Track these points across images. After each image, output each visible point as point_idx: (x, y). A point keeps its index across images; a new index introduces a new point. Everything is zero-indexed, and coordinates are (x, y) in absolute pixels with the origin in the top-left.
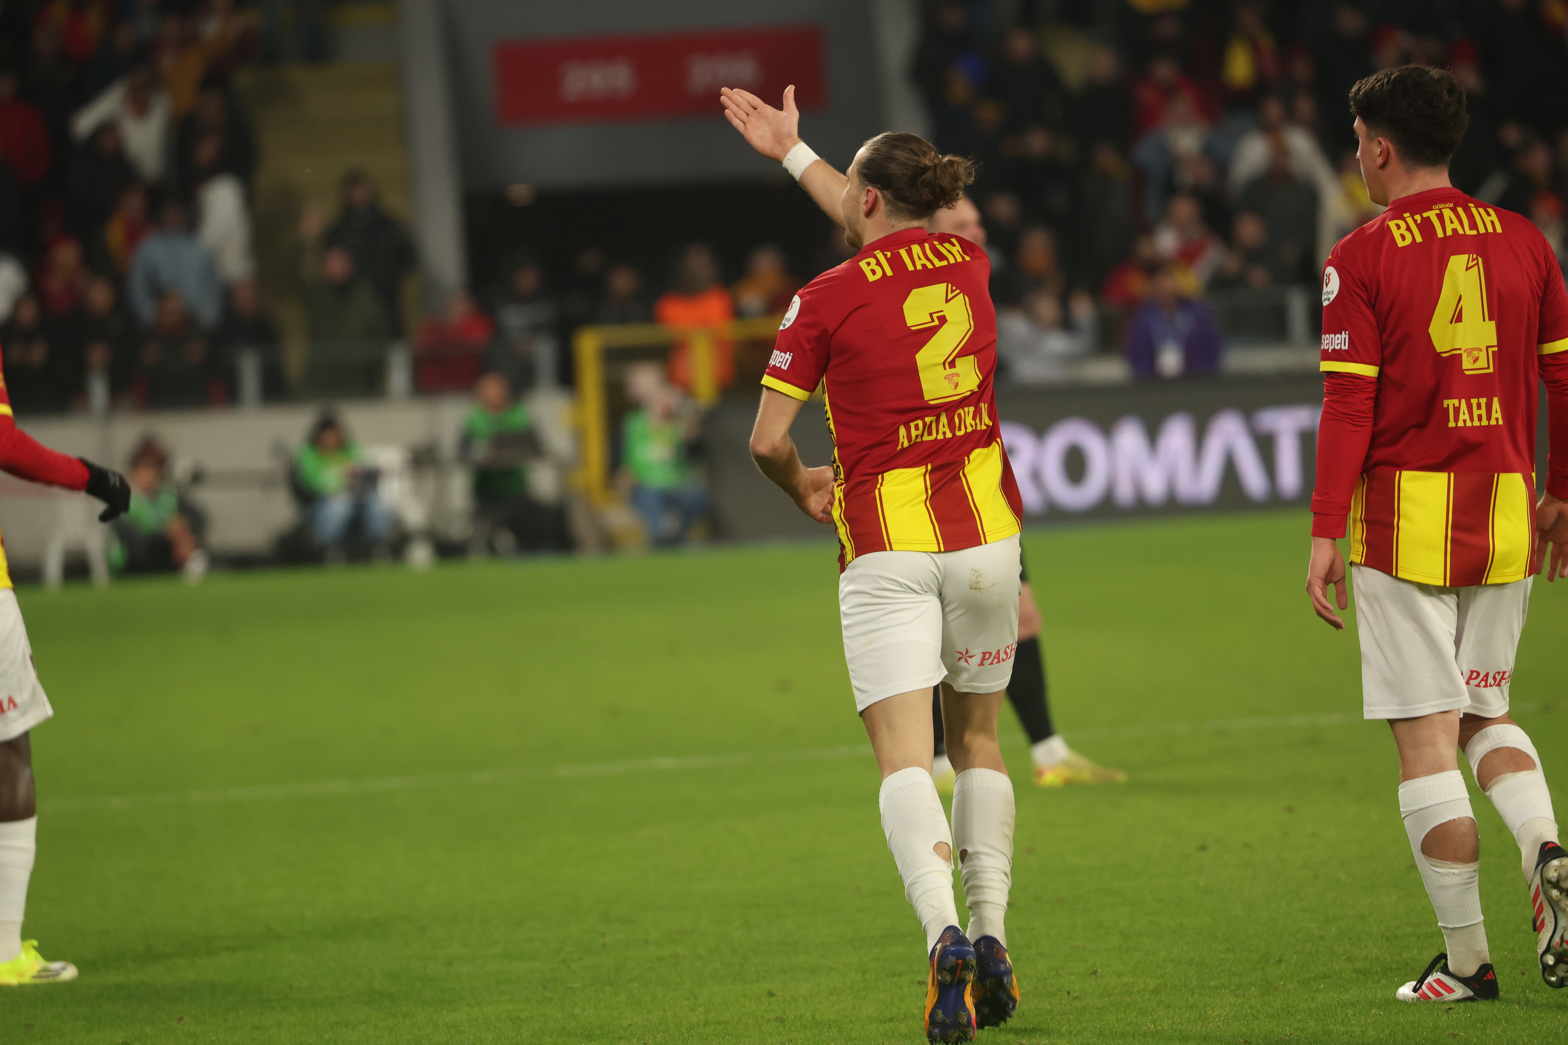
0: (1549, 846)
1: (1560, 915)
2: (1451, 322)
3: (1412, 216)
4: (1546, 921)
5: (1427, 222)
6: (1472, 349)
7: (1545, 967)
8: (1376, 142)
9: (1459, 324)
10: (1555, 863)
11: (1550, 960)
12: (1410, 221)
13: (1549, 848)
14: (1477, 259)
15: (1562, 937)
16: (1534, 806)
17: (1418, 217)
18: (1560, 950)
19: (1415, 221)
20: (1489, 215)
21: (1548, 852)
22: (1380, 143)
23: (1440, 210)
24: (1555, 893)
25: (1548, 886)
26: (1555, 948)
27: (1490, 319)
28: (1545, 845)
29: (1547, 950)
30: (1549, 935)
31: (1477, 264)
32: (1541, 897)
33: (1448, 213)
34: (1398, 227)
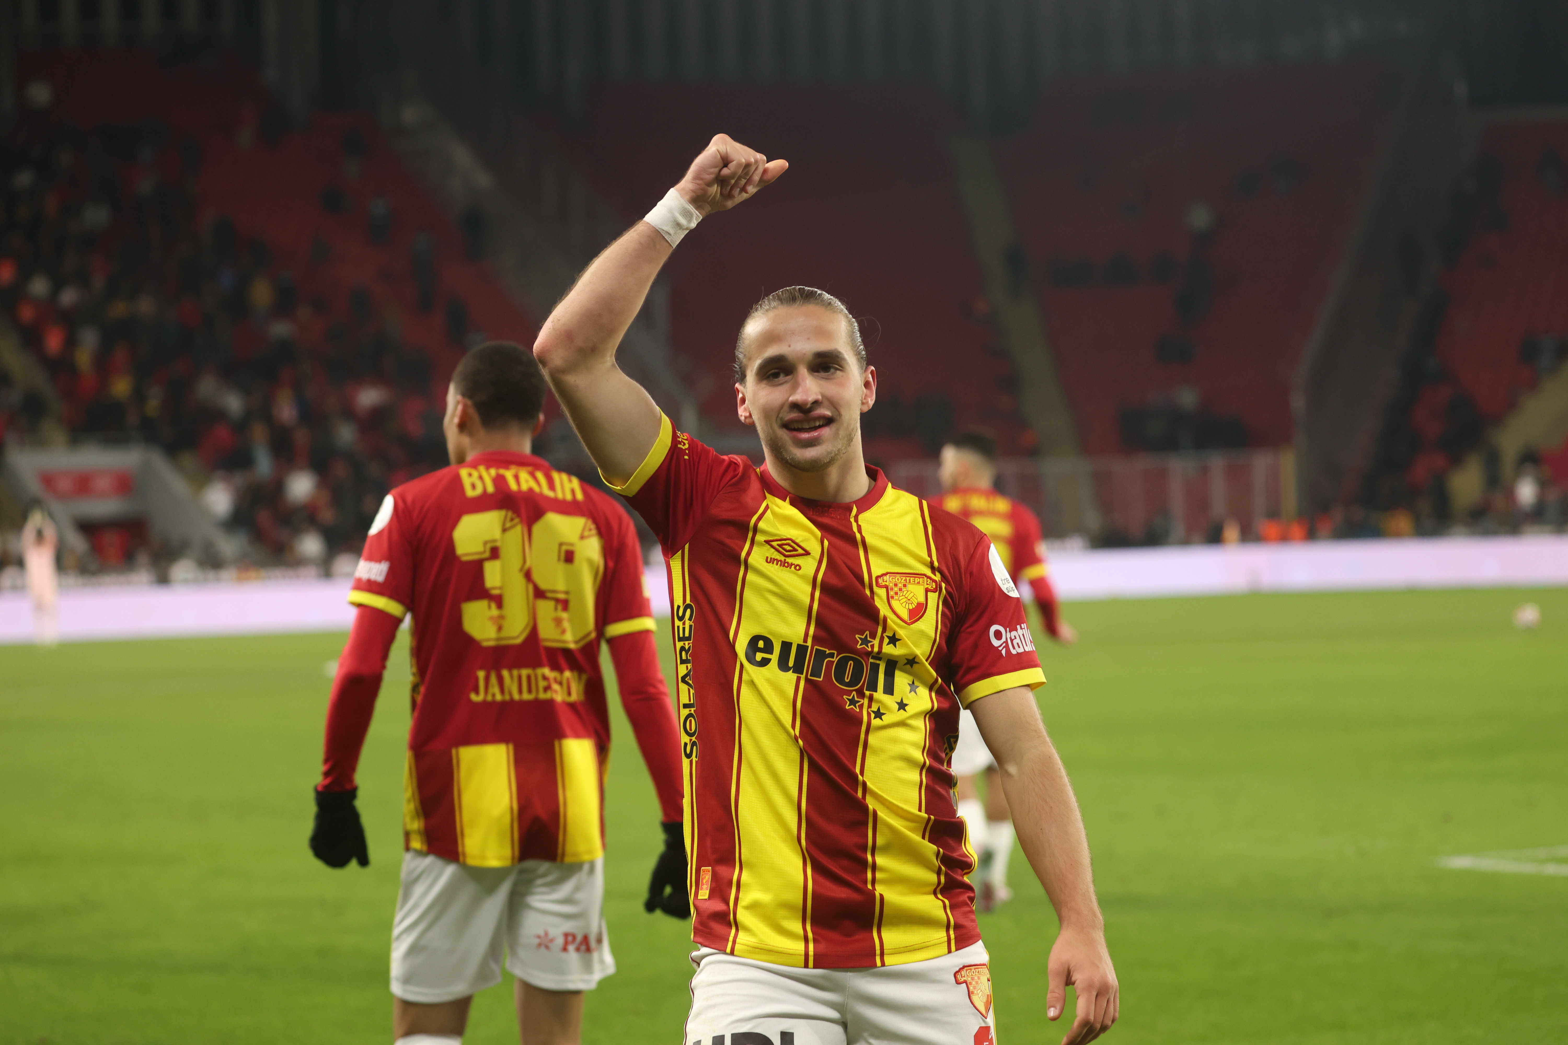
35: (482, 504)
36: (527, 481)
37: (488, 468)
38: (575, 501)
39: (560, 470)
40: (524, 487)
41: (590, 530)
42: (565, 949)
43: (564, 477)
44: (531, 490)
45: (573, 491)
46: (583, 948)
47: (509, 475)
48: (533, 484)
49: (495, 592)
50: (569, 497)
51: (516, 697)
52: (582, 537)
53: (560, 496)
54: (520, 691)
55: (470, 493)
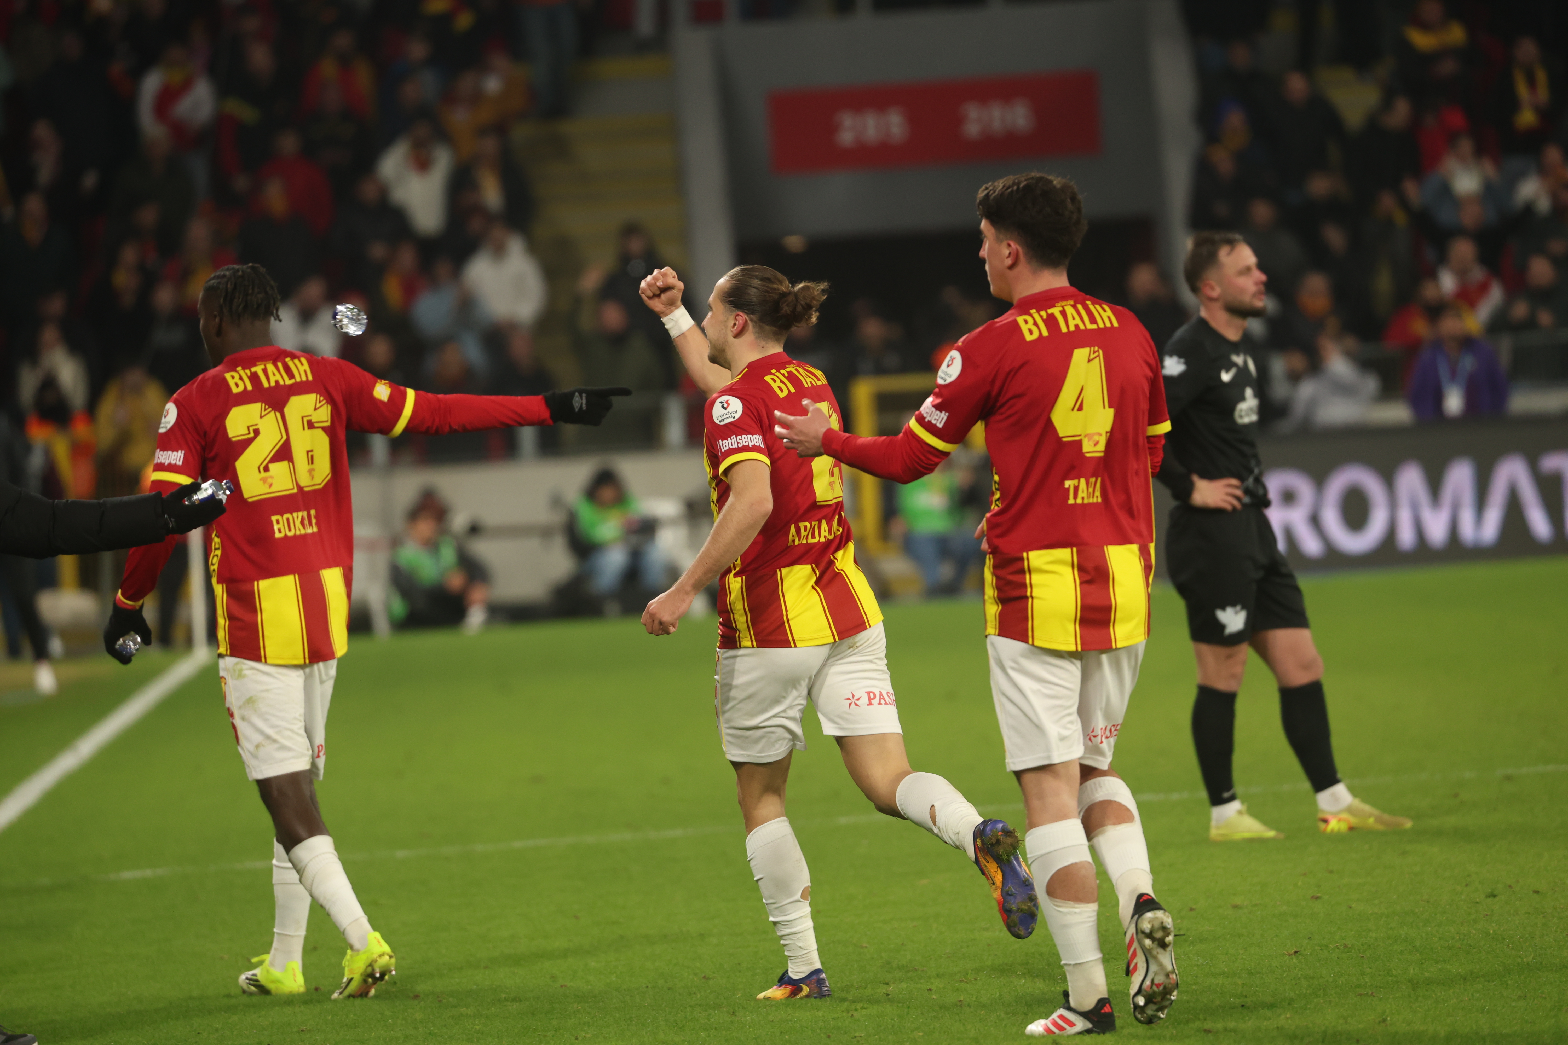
0: (1144, 898)
1: (1151, 961)
2: (1073, 410)
3: (1038, 312)
4: (1139, 965)
5: (1051, 317)
6: (1094, 434)
7: (1136, 1006)
8: (1005, 243)
9: (1080, 412)
10: (1149, 915)
11: (1141, 1001)
12: (1036, 316)
13: (1144, 900)
14: (1098, 351)
15: (1152, 981)
16: (1132, 858)
17: (1043, 313)
18: (1151, 991)
19: (1041, 317)
20: (1105, 311)
21: (1144, 904)
22: (1009, 245)
23: (1063, 307)
24: (1148, 942)
25: (1141, 936)
26: (1146, 991)
27: (1110, 407)
28: (1140, 896)
29: (1139, 992)
30: (1141, 978)
31: (1099, 356)
32: (1135, 945)
33: (1070, 311)
34: (1026, 322)
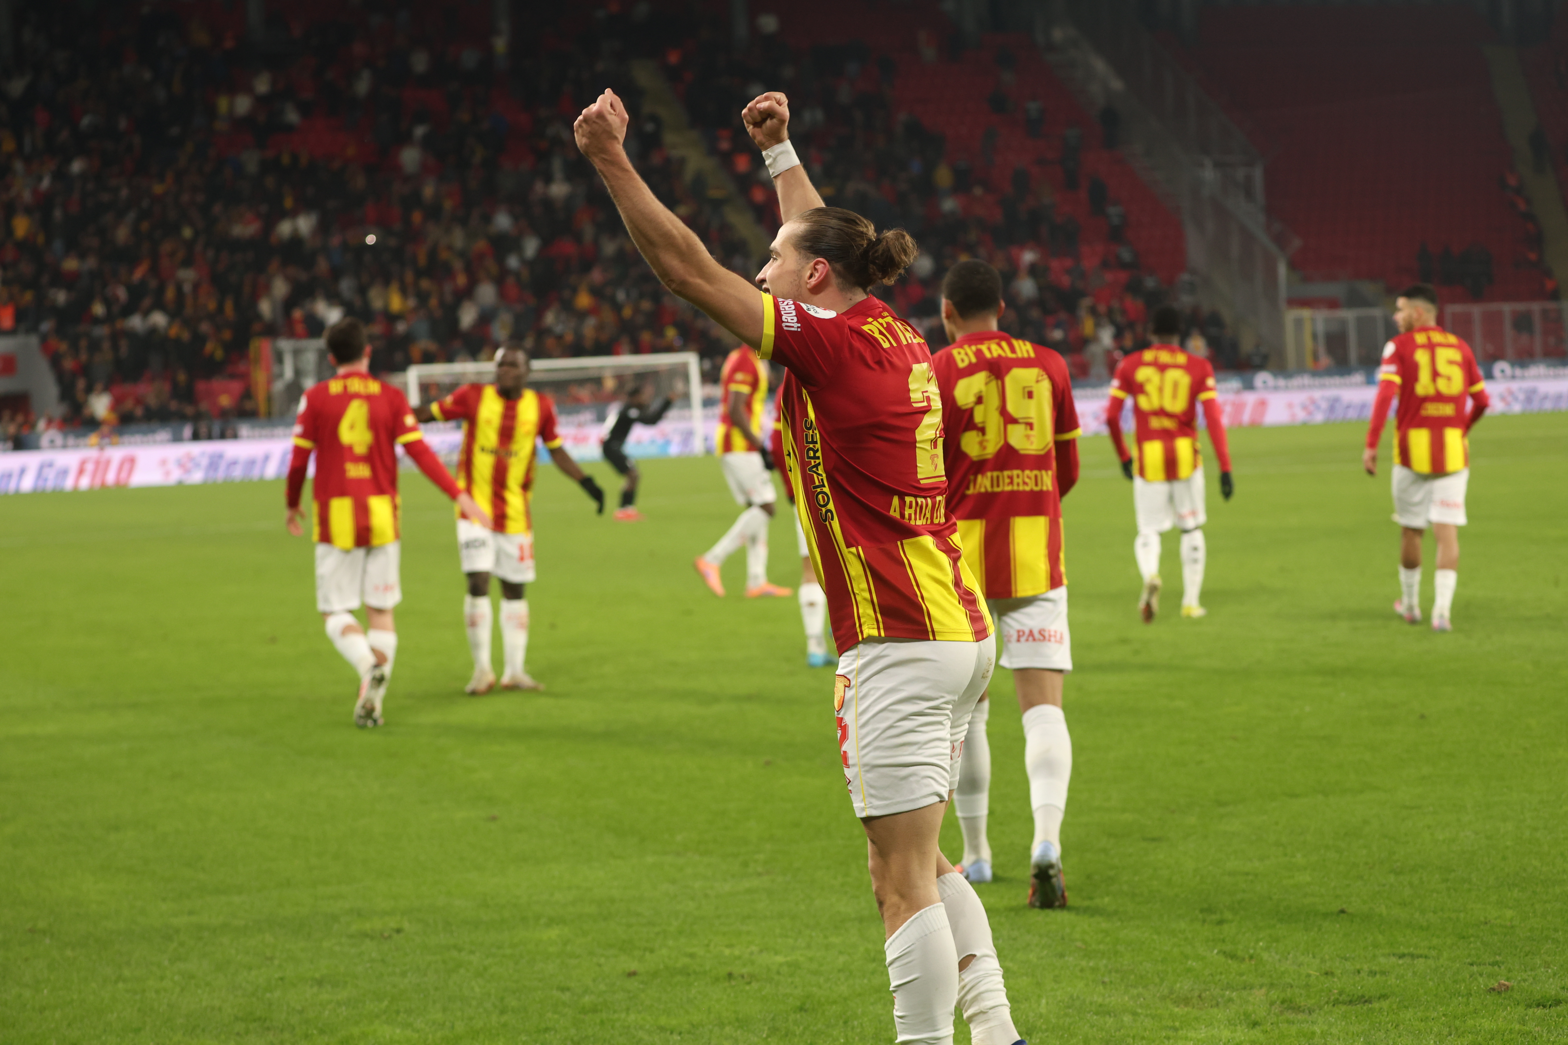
35: (971, 370)
36: (996, 350)
37: (970, 346)
38: (1029, 359)
39: (1018, 337)
40: (995, 354)
41: (1042, 375)
42: (1018, 641)
43: (1021, 342)
44: (1000, 356)
45: (1028, 352)
46: (1031, 638)
47: (984, 348)
48: (1001, 352)
49: (980, 425)
50: (1026, 355)
51: (989, 489)
52: (1038, 381)
53: (1020, 355)
54: (992, 486)
55: (961, 365)
